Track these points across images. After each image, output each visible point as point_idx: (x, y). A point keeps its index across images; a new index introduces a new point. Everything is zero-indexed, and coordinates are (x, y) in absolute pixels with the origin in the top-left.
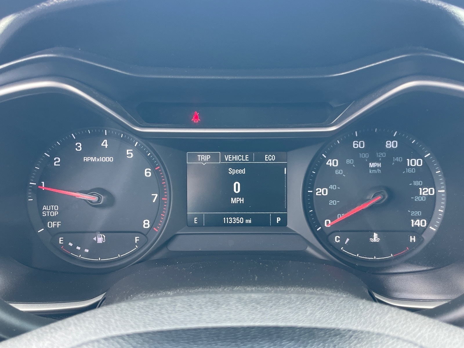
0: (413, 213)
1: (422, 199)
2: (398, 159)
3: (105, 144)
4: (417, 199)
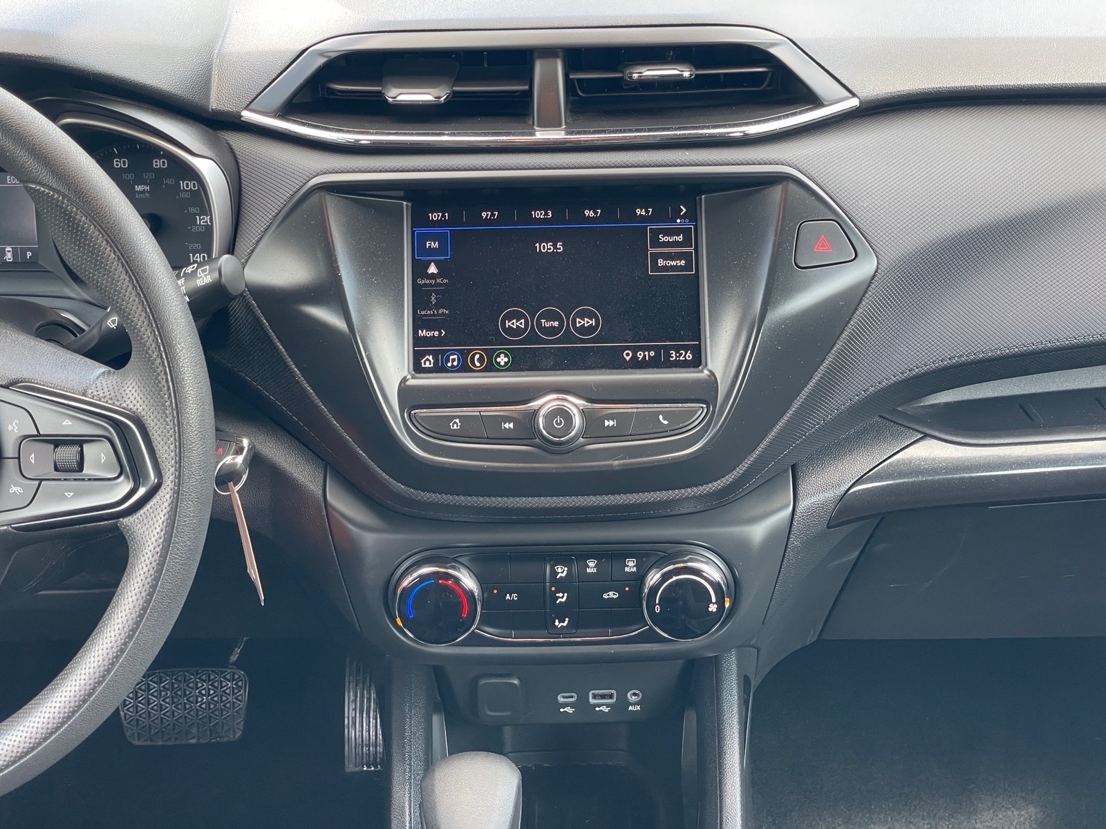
0: (192, 246)
1: (200, 229)
2: (170, 181)
4: (195, 229)
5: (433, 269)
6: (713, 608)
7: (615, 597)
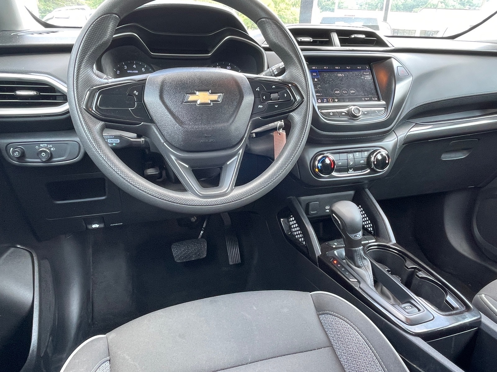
3: (135, 66)
5: (316, 80)
6: (387, 162)
7: (363, 162)
